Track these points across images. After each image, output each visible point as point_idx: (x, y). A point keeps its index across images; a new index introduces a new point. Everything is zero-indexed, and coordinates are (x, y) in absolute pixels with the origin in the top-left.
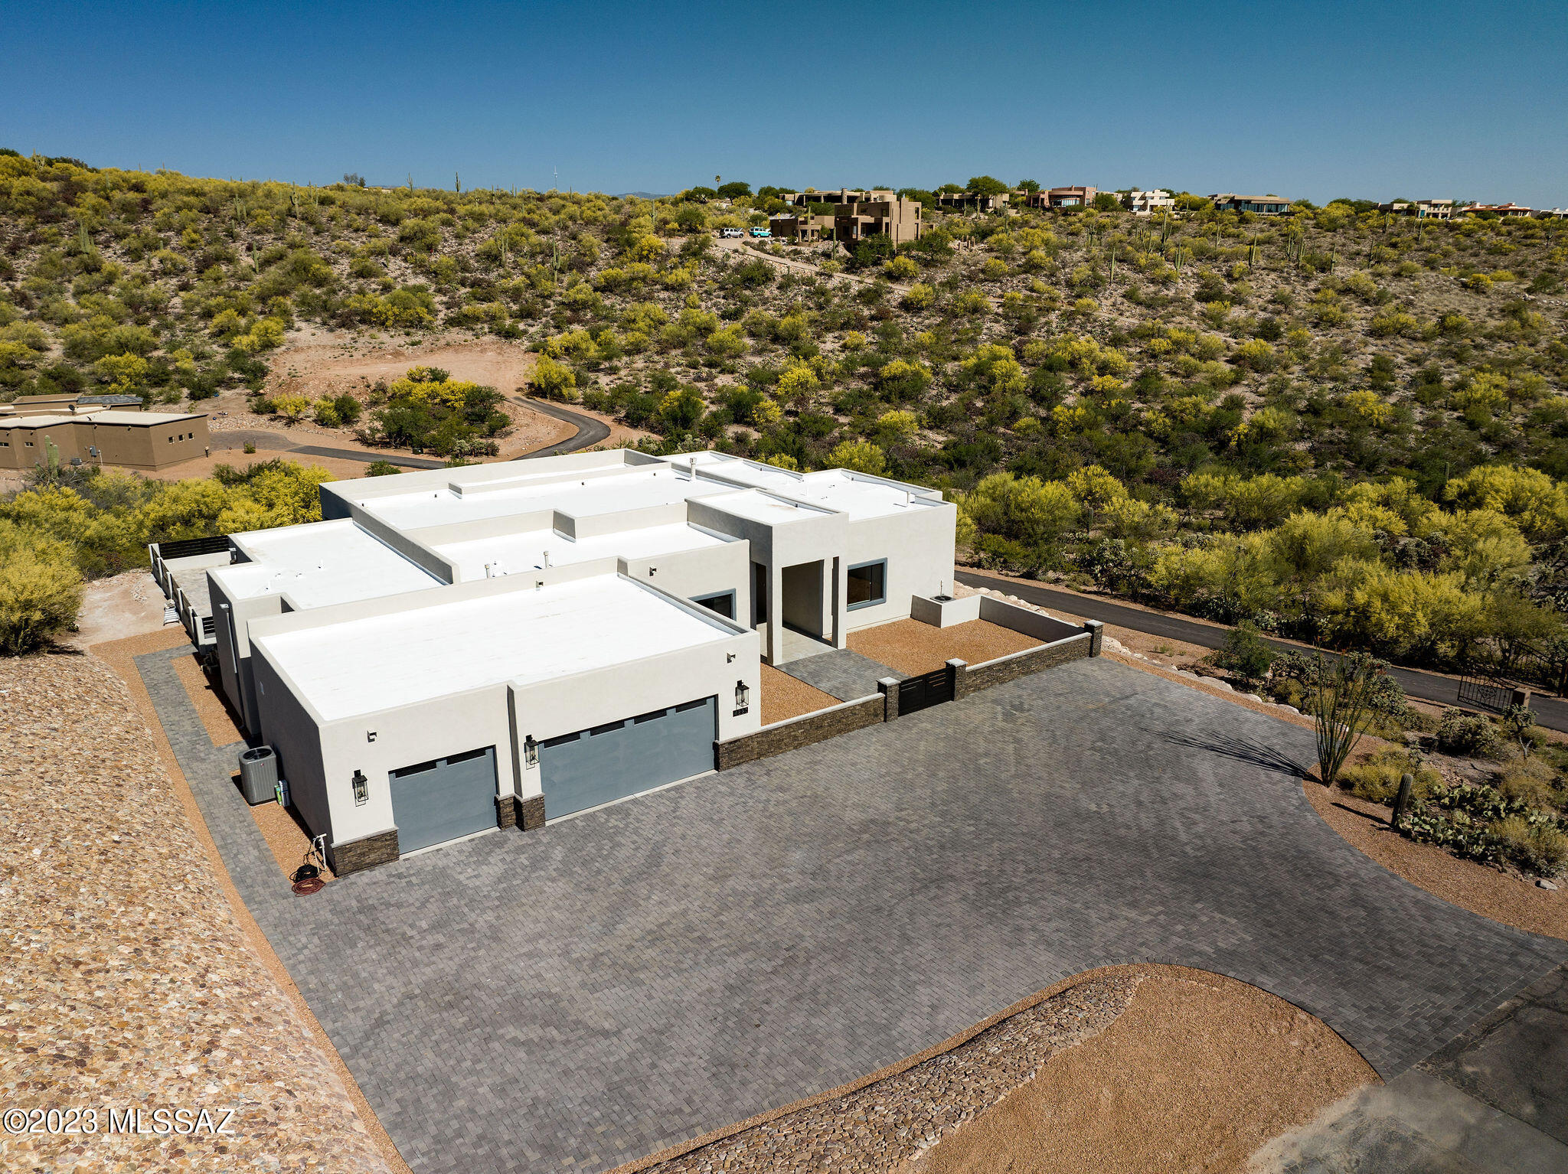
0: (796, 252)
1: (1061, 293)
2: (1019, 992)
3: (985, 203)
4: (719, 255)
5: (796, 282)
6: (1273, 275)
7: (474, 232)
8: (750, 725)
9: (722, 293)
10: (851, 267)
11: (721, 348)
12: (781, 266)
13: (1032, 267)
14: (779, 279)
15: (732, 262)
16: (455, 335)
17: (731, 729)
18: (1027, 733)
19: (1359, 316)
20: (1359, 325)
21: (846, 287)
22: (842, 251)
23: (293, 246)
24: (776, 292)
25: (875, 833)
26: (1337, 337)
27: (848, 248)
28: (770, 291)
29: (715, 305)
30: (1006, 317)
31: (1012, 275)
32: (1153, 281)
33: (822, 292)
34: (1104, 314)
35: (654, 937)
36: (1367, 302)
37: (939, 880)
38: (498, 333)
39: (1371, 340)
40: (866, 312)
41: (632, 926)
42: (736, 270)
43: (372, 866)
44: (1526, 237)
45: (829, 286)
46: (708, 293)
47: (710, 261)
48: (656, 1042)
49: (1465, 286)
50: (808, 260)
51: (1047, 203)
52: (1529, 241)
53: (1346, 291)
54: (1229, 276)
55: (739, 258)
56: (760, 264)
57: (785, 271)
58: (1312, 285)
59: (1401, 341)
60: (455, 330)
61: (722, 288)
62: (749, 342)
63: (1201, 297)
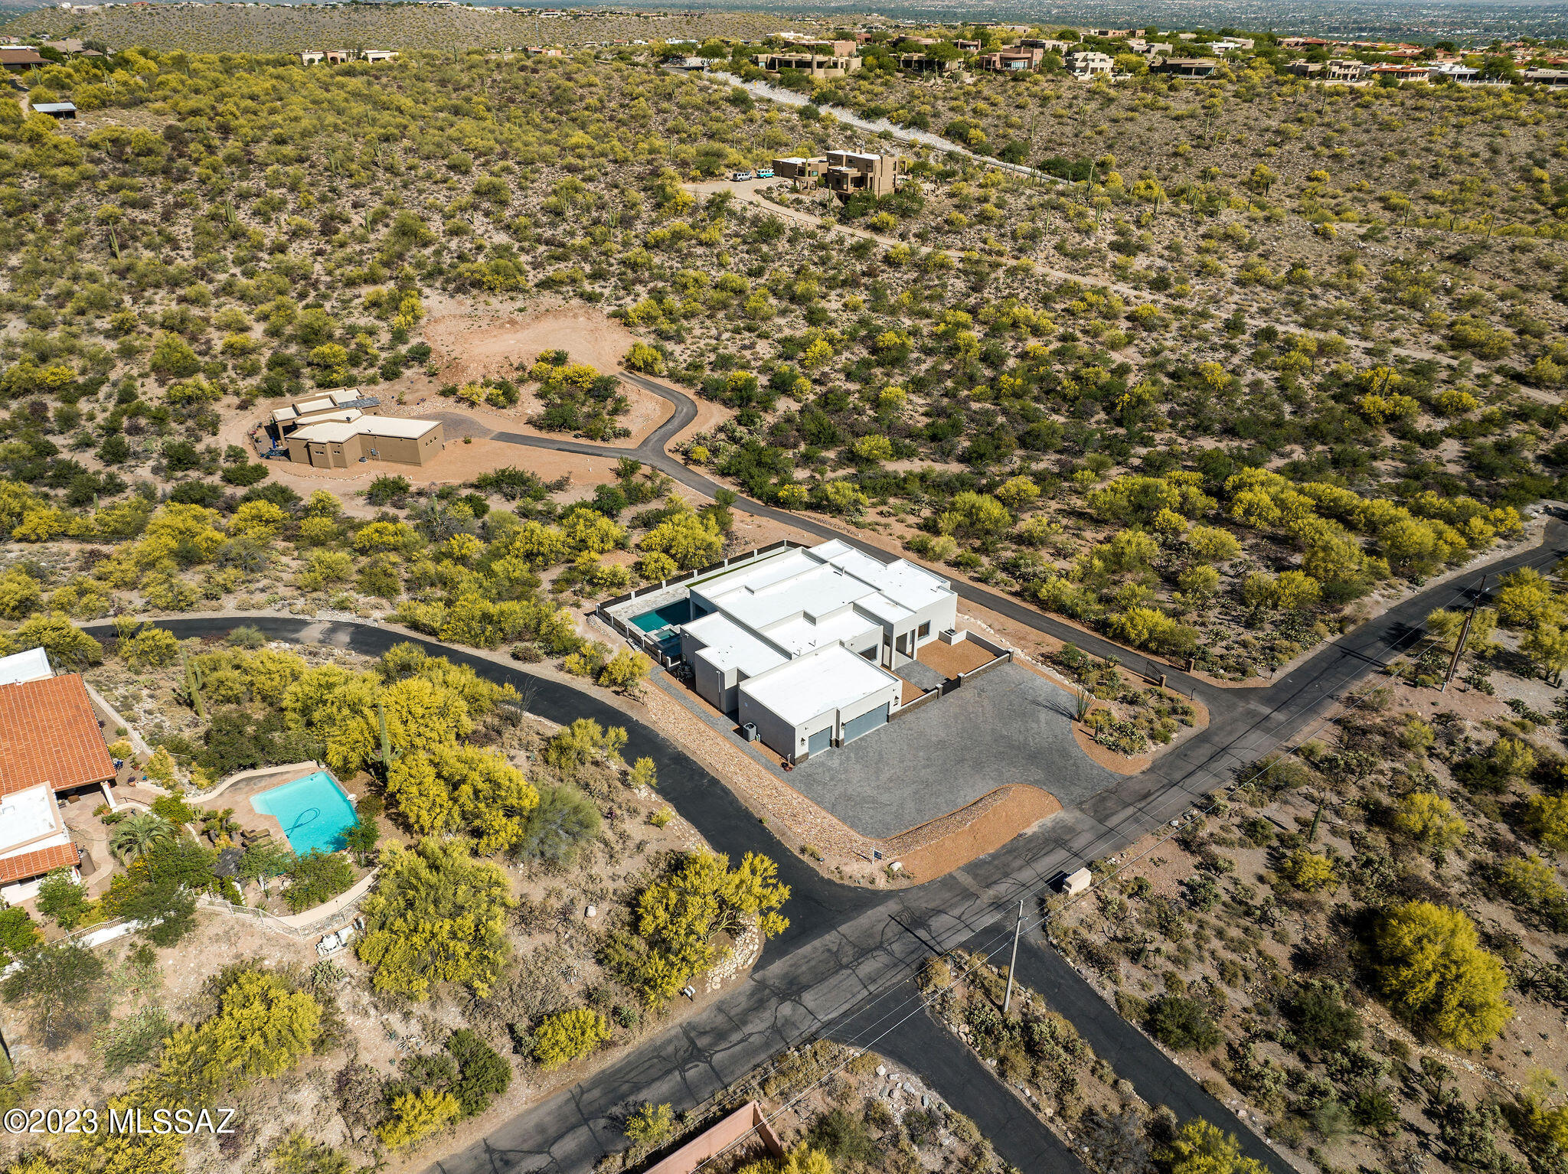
0: (799, 201)
1: (1007, 246)
2: (985, 791)
3: (941, 65)
4: (738, 208)
5: (802, 235)
6: (1172, 221)
7: (533, 181)
8: (899, 708)
9: (745, 248)
10: (845, 219)
11: (755, 313)
12: (790, 217)
13: (984, 218)
14: (788, 233)
15: (749, 214)
16: (548, 299)
17: (893, 710)
18: (986, 703)
19: (1230, 264)
20: (1231, 273)
21: (841, 241)
22: (837, 202)
23: (391, 203)
24: (787, 246)
25: (941, 744)
26: (1211, 286)
27: (840, 197)
28: (782, 245)
29: (741, 261)
30: (966, 273)
31: (970, 226)
32: (1078, 231)
33: (823, 247)
34: (1039, 269)
35: (891, 780)
36: (1240, 248)
37: (963, 760)
38: (581, 296)
39: (1237, 288)
40: (858, 268)
41: (884, 777)
42: (754, 223)
44: (1416, 109)
45: (828, 239)
46: (734, 248)
47: (732, 213)
48: (901, 806)
49: (1316, 232)
51: (998, 66)
52: (1418, 114)
53: (1227, 237)
54: (1138, 223)
55: (754, 210)
56: (771, 216)
57: (792, 223)
58: (1202, 230)
59: (1259, 289)
60: (547, 293)
61: (745, 242)
62: (773, 302)
63: (1115, 247)
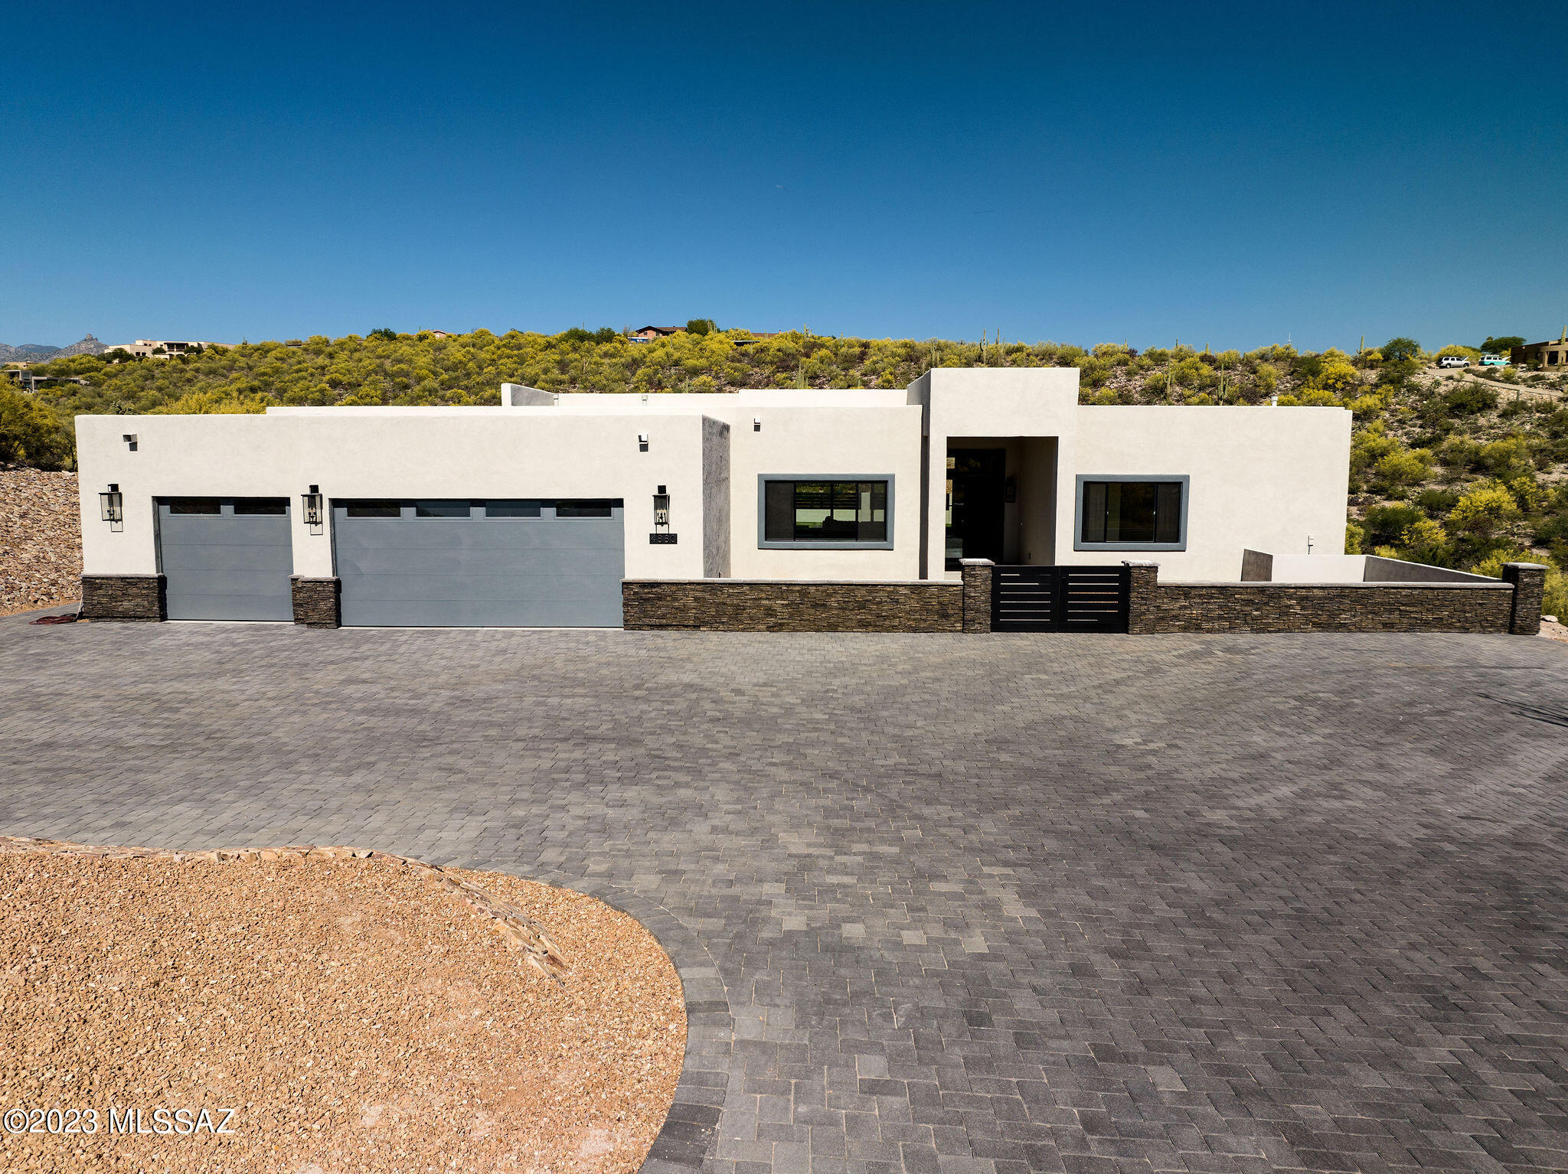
0: (1537, 378)
4: (1426, 383)
5: (1529, 410)
7: (1148, 370)
9: (1419, 422)
11: (1396, 475)
12: (1510, 393)
14: (1503, 407)
15: (1442, 390)
24: (1496, 420)
28: (1487, 419)
29: (1406, 434)
42: (1445, 398)
43: (126, 617)
46: (1402, 422)
50: (1552, 386)
55: (1452, 385)
56: (1476, 390)
57: (1513, 396)
61: (1420, 417)
62: (1439, 470)
